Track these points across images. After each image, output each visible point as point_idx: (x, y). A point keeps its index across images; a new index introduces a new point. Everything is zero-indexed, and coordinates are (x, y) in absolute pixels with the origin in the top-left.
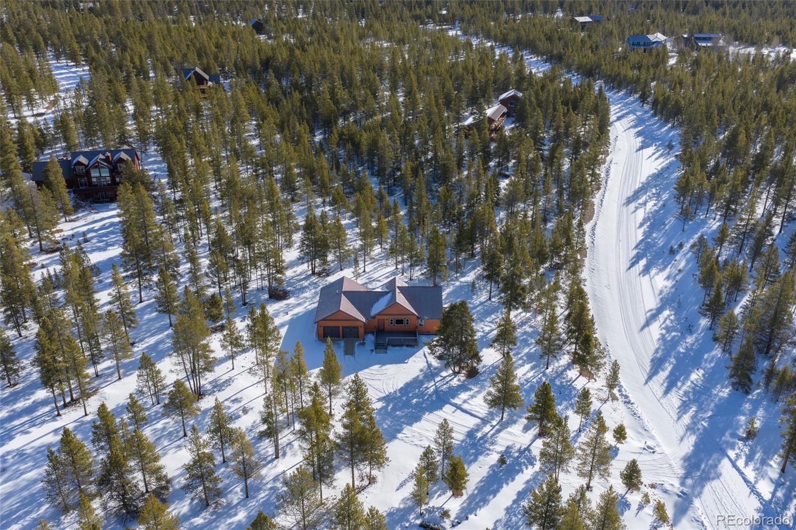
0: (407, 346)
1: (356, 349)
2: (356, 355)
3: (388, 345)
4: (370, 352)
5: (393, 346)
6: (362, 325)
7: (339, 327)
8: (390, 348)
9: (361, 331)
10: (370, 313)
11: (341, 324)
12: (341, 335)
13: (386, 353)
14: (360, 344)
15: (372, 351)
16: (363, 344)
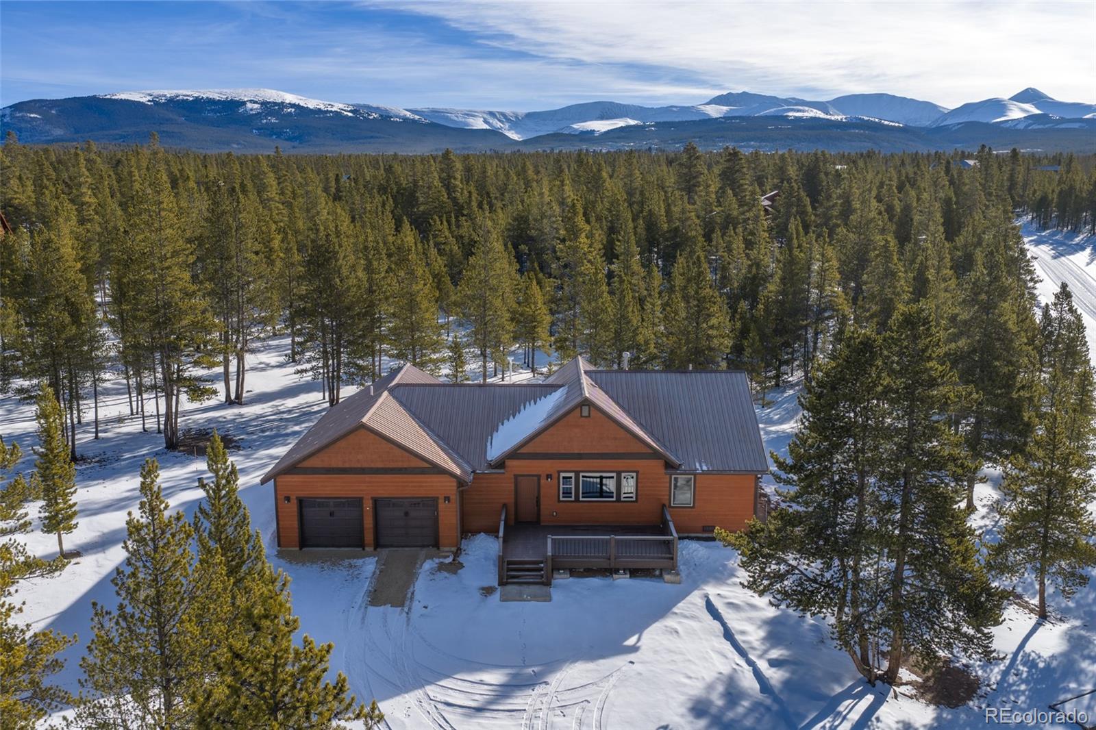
0: (634, 573)
1: (420, 586)
2: (417, 606)
3: (556, 567)
4: (477, 595)
5: (573, 572)
6: (451, 487)
7: (359, 502)
8: (562, 580)
9: (449, 516)
10: (484, 452)
11: (368, 488)
12: (369, 537)
13: (548, 598)
14: (442, 567)
15: (488, 591)
16: (455, 567)
